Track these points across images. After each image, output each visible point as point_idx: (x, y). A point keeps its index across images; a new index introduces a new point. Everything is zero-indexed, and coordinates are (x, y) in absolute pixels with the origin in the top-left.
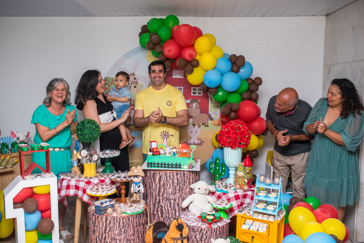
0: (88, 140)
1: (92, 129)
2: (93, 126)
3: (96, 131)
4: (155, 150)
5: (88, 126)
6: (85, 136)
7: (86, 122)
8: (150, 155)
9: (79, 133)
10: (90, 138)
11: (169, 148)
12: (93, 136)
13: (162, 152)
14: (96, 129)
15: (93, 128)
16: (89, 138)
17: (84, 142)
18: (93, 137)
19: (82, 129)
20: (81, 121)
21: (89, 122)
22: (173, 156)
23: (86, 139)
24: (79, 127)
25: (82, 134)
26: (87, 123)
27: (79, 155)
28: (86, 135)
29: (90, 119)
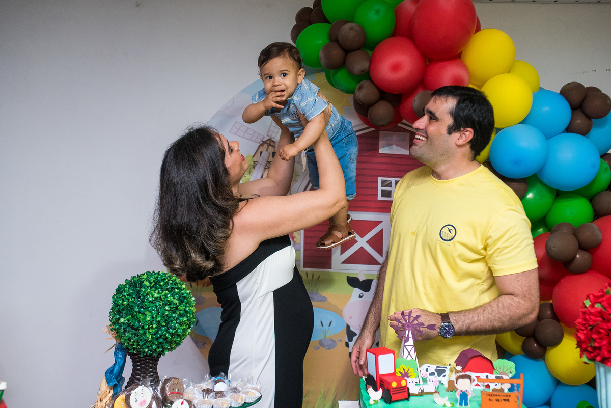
0: (154, 347)
1: (167, 308)
2: (172, 296)
3: (180, 315)
4: (394, 384)
5: (156, 295)
6: (145, 333)
7: (147, 284)
8: (376, 402)
9: (122, 320)
10: (161, 340)
11: (427, 370)
12: (171, 330)
13: (414, 389)
14: (182, 307)
15: (170, 303)
16: (157, 339)
17: (140, 352)
18: (172, 335)
19: (132, 308)
20: (130, 278)
21: (157, 282)
22: (461, 404)
23: (147, 341)
24: (123, 301)
25: (132, 327)
26: (151, 287)
27: (123, 403)
28: (149, 329)
29: (158, 274)
